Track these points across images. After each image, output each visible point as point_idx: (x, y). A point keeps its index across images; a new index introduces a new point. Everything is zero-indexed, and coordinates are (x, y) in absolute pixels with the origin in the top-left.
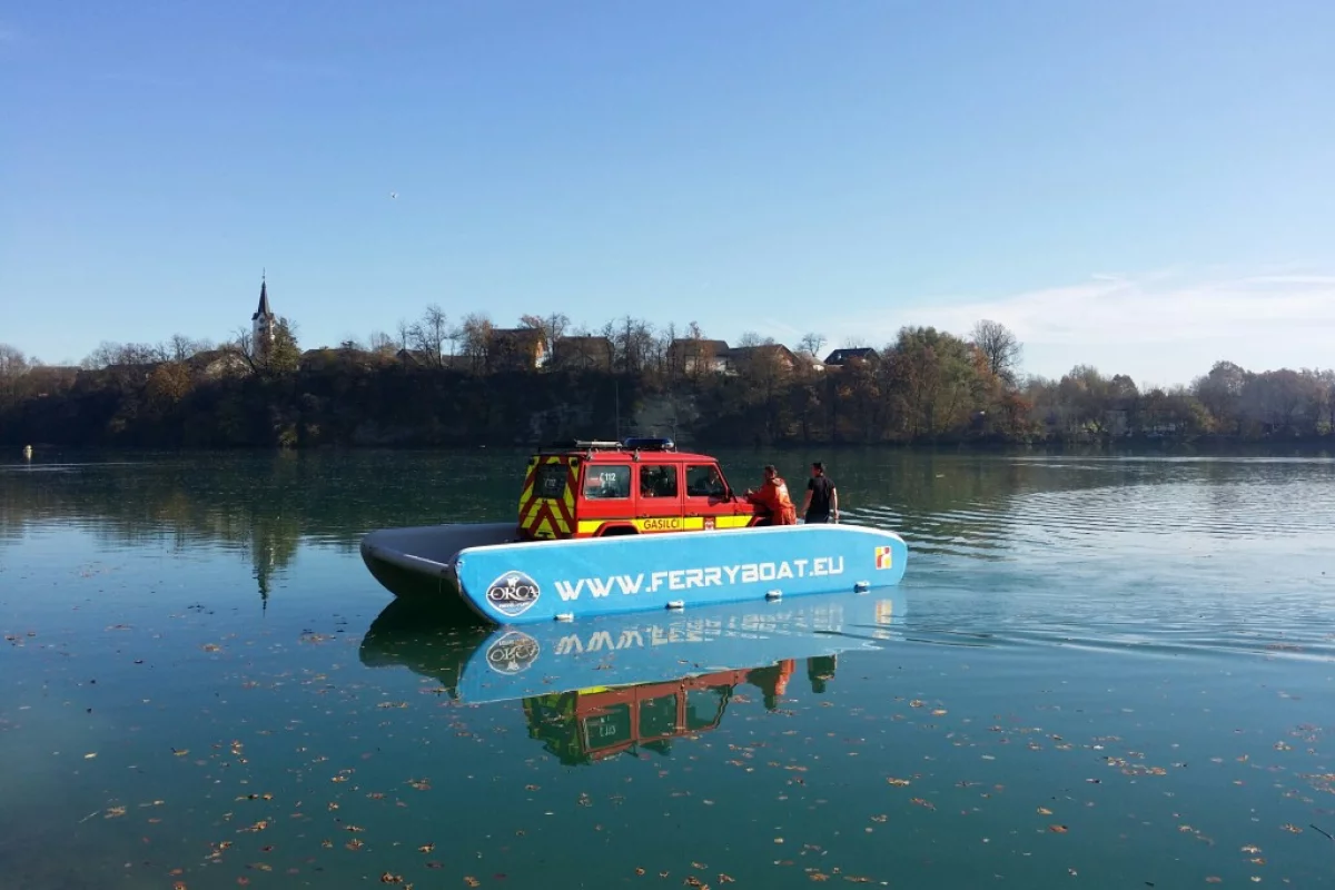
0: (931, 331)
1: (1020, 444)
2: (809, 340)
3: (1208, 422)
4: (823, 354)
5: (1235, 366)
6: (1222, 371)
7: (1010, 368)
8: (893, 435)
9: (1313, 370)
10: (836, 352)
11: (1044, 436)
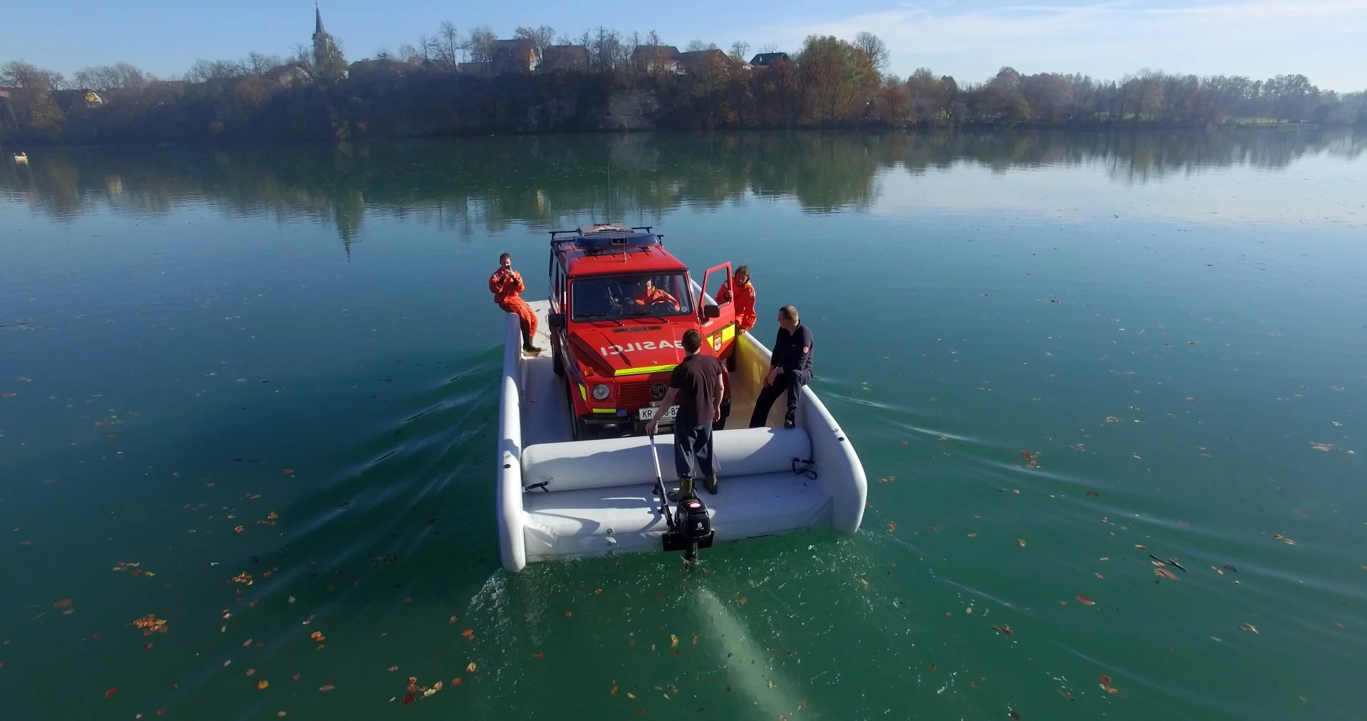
0: (832, 39)
1: (899, 128)
2: (737, 46)
3: (1027, 113)
4: (748, 58)
5: (1013, 71)
6: (1006, 74)
7: (879, 69)
8: (806, 121)
9: (1059, 74)
10: (757, 57)
11: (915, 121)
